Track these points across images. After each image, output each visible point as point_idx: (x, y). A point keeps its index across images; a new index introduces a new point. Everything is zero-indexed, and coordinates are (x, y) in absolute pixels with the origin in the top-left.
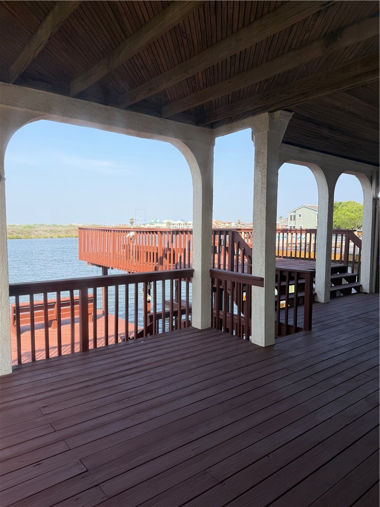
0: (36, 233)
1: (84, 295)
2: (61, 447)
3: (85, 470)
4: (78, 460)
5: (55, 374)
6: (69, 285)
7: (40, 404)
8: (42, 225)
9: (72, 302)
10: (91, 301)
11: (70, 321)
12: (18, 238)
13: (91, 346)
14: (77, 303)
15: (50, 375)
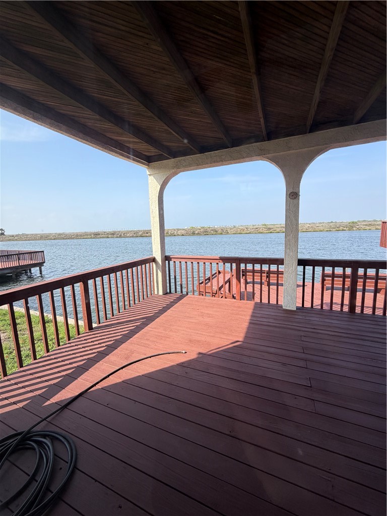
0: (358, 227)
1: (355, 272)
2: (302, 364)
3: (310, 385)
4: (308, 377)
5: (321, 320)
6: (344, 264)
7: (302, 334)
8: (364, 221)
9: (344, 276)
10: (361, 278)
11: (342, 289)
12: (343, 230)
13: (358, 310)
14: (348, 277)
15: (318, 319)
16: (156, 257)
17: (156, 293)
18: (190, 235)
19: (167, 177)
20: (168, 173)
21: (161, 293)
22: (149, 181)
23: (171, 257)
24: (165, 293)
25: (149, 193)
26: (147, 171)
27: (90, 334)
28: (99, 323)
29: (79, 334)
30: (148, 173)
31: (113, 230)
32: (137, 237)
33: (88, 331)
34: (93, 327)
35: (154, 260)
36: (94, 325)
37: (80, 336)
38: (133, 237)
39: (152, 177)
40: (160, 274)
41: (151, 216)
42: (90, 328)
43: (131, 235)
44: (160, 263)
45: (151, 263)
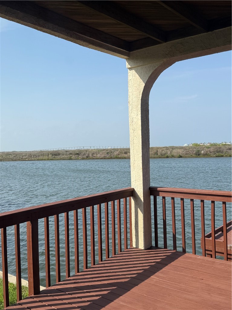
16: (136, 190)
17: (134, 246)
18: (192, 157)
19: (155, 70)
20: (157, 64)
21: (141, 246)
22: (130, 78)
23: (159, 189)
24: (149, 247)
25: (128, 95)
26: (127, 64)
27: (35, 299)
28: (49, 286)
29: (20, 299)
30: (128, 65)
31: (79, 148)
32: (111, 158)
33: (33, 295)
34: (41, 290)
35: (132, 193)
36: (42, 288)
37: (22, 301)
38: (104, 158)
39: (133, 72)
40: (141, 216)
41: (131, 127)
42: (37, 291)
43: (103, 156)
44: (142, 199)
45: (128, 198)
